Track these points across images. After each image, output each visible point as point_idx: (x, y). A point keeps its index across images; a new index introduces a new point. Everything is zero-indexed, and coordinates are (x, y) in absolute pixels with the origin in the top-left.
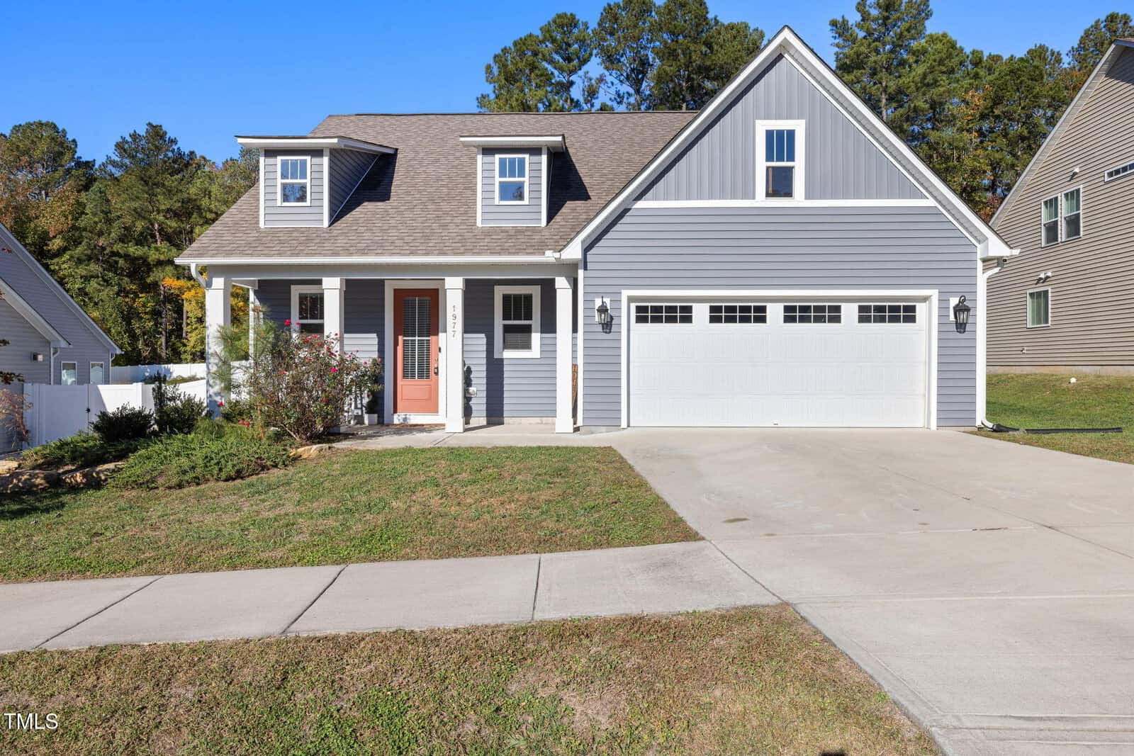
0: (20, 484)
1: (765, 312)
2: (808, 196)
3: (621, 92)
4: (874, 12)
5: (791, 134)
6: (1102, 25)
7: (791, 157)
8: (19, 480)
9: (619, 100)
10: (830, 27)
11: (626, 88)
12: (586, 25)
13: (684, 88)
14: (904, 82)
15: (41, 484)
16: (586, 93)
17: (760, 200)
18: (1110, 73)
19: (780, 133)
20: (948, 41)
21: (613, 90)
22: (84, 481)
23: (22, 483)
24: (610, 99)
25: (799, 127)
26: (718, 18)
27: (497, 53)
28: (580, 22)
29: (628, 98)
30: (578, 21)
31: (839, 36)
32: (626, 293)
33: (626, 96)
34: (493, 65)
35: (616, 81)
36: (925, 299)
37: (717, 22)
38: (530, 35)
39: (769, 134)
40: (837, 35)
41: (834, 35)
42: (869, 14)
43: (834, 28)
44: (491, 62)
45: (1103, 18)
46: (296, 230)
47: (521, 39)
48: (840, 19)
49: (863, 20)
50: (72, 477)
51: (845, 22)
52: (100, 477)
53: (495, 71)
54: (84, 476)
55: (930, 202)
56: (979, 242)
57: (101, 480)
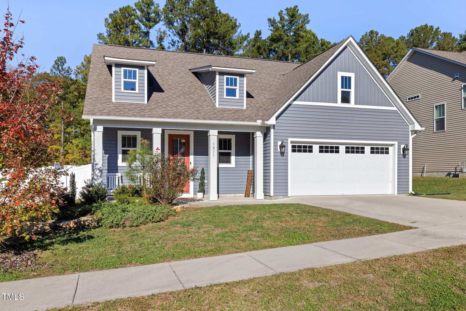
0: (39, 230)
1: (339, 149)
2: (356, 104)
3: (174, 40)
4: (286, 17)
5: (350, 78)
6: (368, 34)
7: (350, 88)
8: (38, 227)
9: (173, 43)
10: (268, 21)
11: (176, 38)
12: (158, 5)
13: (205, 42)
14: (299, 50)
15: (48, 229)
16: (158, 39)
17: (339, 104)
18: (409, 60)
19: (346, 77)
20: (312, 34)
21: (170, 38)
22: (75, 226)
23: (40, 228)
24: (169, 43)
25: (352, 75)
26: (221, 11)
27: (111, 13)
28: (155, 3)
29: (178, 44)
30: (154, 2)
31: (272, 26)
32: (290, 140)
33: (177, 42)
34: (109, 18)
35: (172, 35)
36: (392, 145)
37: (220, 12)
38: (129, 6)
39: (342, 77)
40: (270, 25)
41: (269, 25)
42: (284, 18)
43: (269, 22)
44: (108, 17)
45: (368, 32)
46: (131, 104)
47: (124, 7)
48: (272, 19)
49: (281, 20)
50: (68, 224)
51: (274, 20)
52: (85, 224)
53: (110, 21)
54: (76, 223)
55: (395, 108)
56: (410, 124)
57: (86, 225)
